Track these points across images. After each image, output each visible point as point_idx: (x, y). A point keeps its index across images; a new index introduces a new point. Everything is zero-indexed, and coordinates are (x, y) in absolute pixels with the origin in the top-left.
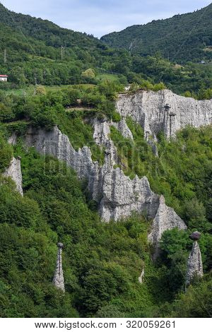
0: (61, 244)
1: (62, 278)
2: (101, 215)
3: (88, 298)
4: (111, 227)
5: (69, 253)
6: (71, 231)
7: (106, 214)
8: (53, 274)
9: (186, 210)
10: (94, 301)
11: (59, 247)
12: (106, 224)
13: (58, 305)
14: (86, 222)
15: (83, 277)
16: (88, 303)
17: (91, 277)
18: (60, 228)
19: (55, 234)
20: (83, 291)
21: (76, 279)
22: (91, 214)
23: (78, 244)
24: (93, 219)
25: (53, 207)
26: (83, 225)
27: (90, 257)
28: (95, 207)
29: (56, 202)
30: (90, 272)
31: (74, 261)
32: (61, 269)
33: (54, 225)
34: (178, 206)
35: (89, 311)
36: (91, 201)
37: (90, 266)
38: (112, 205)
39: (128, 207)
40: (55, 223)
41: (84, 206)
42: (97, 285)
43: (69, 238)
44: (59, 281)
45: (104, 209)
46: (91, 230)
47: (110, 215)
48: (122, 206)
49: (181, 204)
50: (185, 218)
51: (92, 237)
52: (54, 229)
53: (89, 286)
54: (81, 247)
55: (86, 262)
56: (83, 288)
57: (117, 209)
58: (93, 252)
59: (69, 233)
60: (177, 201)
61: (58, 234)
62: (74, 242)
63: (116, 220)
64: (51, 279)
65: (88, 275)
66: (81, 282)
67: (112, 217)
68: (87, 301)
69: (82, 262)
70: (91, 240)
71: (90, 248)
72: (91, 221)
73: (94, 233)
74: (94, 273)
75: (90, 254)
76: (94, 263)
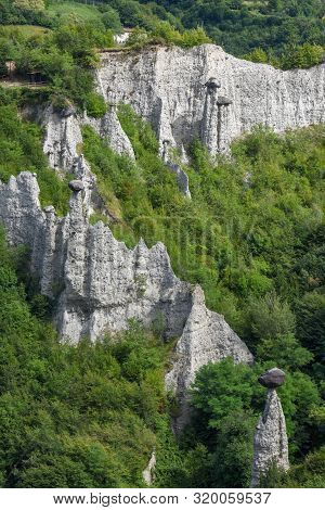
2: (59, 327)
4: (82, 355)
7: (72, 326)
9: (251, 318)
12: (72, 349)
14: (24, 344)
15: (16, 471)
17: (34, 471)
22: (37, 325)
23: (7, 397)
24: (42, 338)
26: (19, 352)
27: (34, 424)
28: (47, 311)
30: (33, 458)
34: (233, 311)
36: (38, 298)
37: (32, 447)
38: (86, 307)
39: (120, 311)
41: (21, 308)
45: (67, 316)
46: (40, 364)
47: (80, 328)
48: (108, 308)
49: (240, 306)
50: (250, 337)
51: (40, 379)
55: (24, 435)
57: (96, 315)
58: (40, 412)
60: (231, 298)
63: (93, 339)
65: (28, 466)
67: (86, 334)
69: (14, 438)
70: (37, 385)
71: (33, 404)
72: (36, 343)
73: (43, 369)
74: (43, 462)
75: (32, 417)
76: (41, 438)
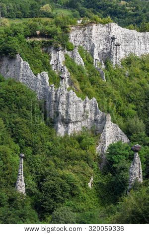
0: (23, 155)
1: (23, 184)
2: (57, 130)
3: (45, 200)
4: (65, 140)
5: (29, 163)
6: (31, 144)
7: (61, 129)
8: (16, 180)
9: (129, 126)
10: (50, 203)
11: (21, 157)
12: (61, 138)
13: (20, 207)
14: (43, 136)
15: (41, 183)
16: (46, 205)
17: (48, 183)
18: (22, 141)
19: (17, 147)
20: (41, 195)
21: (35, 185)
22: (48, 129)
23: (37, 156)
24: (50, 134)
25: (16, 123)
26: (41, 139)
27: (47, 166)
28: (52, 124)
29: (18, 119)
30: (47, 178)
31: (33, 169)
32: (23, 176)
33: (17, 139)
34: (122, 123)
35: (47, 212)
37: (47, 174)
38: (66, 122)
39: (79, 123)
40: (17, 137)
41: (42, 123)
42: (54, 190)
43: (29, 150)
44: (21, 187)
45: (59, 126)
46: (50, 143)
47: (64, 130)
48: (75, 123)
49: (124, 122)
50: (128, 133)
51: (49, 149)
52: (17, 142)
53: (46, 191)
54: (39, 158)
55: (44, 170)
56: (41, 192)
57: (70, 125)
58: (50, 161)
59: (29, 145)
60: (121, 118)
61: (20, 147)
62: (34, 153)
63: (69, 134)
64: (14, 185)
65: (45, 181)
66: (40, 187)
67: (66, 132)
68: (45, 203)
69: (40, 171)
70: (48, 151)
71: (47, 158)
72: (48, 136)
73: (50, 145)
74: (51, 179)
75: (47, 163)
76: (50, 171)
